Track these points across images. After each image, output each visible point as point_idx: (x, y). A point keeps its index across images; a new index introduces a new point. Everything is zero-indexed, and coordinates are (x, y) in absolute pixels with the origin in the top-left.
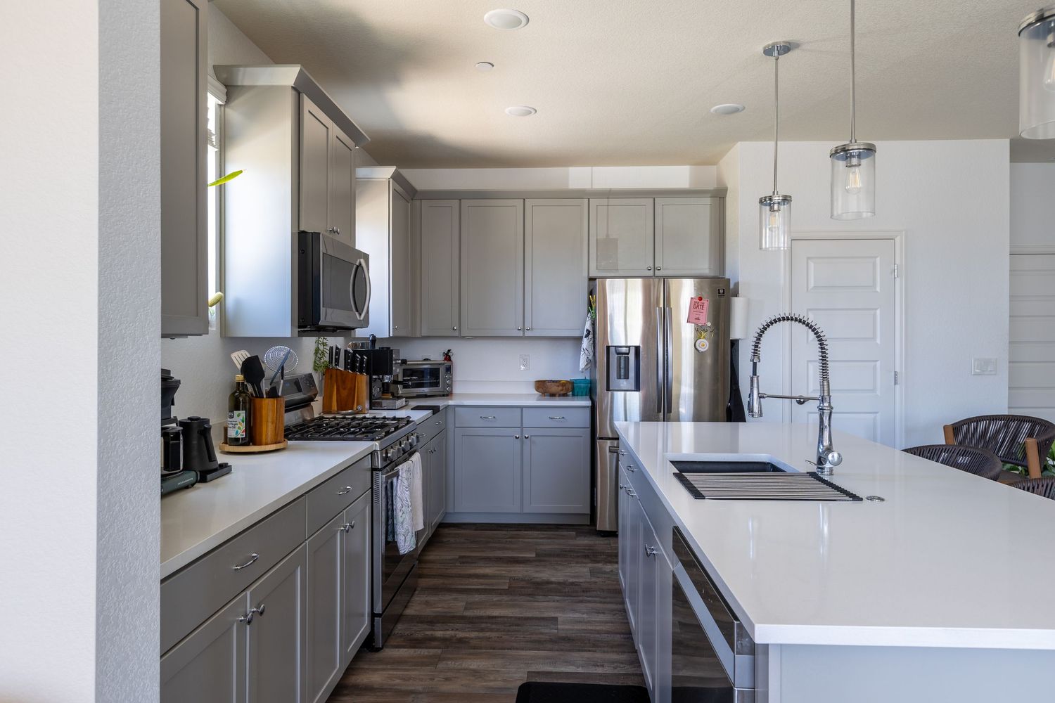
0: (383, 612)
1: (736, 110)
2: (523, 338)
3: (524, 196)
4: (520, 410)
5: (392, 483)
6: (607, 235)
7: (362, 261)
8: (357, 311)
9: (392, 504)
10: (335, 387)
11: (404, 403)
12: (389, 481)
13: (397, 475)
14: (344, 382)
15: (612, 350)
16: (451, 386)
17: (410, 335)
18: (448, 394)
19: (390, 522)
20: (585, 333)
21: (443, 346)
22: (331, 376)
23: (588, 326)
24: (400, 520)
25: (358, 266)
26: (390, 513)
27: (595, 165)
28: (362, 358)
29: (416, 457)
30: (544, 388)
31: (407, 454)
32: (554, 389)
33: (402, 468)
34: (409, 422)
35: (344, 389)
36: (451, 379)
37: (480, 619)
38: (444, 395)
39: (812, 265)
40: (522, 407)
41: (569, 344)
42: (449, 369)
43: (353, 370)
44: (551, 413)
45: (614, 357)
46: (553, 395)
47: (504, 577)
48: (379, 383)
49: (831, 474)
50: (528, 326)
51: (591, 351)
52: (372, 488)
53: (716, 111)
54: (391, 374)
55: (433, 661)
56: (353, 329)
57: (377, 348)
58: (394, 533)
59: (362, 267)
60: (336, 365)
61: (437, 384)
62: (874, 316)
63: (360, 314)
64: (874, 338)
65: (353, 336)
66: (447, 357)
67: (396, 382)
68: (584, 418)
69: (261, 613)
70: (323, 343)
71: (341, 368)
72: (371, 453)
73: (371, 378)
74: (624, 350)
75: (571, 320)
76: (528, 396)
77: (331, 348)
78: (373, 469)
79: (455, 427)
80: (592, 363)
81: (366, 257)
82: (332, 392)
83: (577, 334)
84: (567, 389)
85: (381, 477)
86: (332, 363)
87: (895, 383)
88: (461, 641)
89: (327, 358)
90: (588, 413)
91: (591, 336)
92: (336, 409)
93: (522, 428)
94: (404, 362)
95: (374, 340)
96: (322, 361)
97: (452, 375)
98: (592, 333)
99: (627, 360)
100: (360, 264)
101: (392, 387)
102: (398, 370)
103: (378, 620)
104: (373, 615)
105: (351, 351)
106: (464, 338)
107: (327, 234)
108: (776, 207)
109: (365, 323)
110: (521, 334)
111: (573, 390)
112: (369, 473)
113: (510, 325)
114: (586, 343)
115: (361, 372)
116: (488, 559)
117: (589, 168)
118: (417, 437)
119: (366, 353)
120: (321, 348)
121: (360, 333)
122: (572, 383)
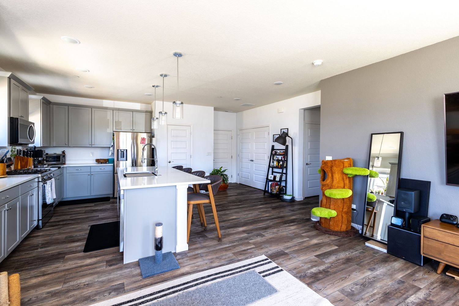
0: (42, 219)
1: (151, 95)
2: (92, 147)
3: (92, 107)
4: (90, 167)
5: (44, 186)
6: (118, 120)
7: (32, 125)
8: (30, 139)
9: (45, 191)
10: (20, 162)
11: (47, 166)
12: (44, 185)
13: (46, 183)
14: (23, 160)
15: (119, 150)
16: (65, 161)
17: (48, 146)
18: (64, 164)
19: (44, 196)
20: (111, 146)
21: (62, 149)
22: (18, 158)
23: (112, 144)
24: (47, 195)
25: (30, 127)
26: (44, 194)
27: (115, 101)
28: (31, 153)
29: (53, 179)
30: (98, 161)
31: (50, 178)
32: (102, 161)
33: (48, 182)
34: (50, 170)
35: (23, 162)
36: (65, 159)
37: (75, 219)
38: (62, 164)
39: (172, 131)
40: (90, 166)
41: (107, 149)
42: (64, 156)
43: (27, 156)
44: (101, 168)
45: (120, 152)
46: (102, 163)
47: (83, 210)
48: (37, 160)
49: (157, 173)
50: (93, 143)
51: (113, 151)
52: (38, 187)
53: (146, 94)
54: (42, 157)
55: (60, 228)
56: (28, 144)
57: (36, 150)
58: (45, 199)
59: (32, 127)
60: (19, 155)
61: (60, 161)
62: (186, 143)
63: (31, 140)
64: (186, 148)
65: (28, 146)
66: (63, 152)
67: (43, 160)
68: (111, 168)
69: (10, 209)
70: (14, 148)
71: (22, 156)
72: (38, 177)
73: (34, 159)
74: (123, 150)
75: (107, 142)
76: (94, 163)
77: (18, 150)
78: (38, 182)
79: (67, 173)
80: (113, 154)
81: (33, 124)
82: (18, 163)
83: (109, 146)
84: (106, 161)
85: (41, 184)
86: (18, 154)
87: (191, 157)
88: (69, 223)
89: (16, 153)
90: (112, 167)
91: (113, 147)
92: (20, 168)
93: (91, 172)
94: (47, 154)
95: (35, 147)
96: (14, 153)
97: (65, 158)
98: (113, 146)
99: (124, 153)
100: (31, 126)
101: (42, 162)
102: (44, 156)
103: (40, 222)
104: (38, 220)
105: (26, 151)
106: (70, 147)
107: (21, 118)
108: (155, 120)
109: (33, 142)
110: (91, 146)
111: (108, 161)
112: (37, 183)
113: (87, 143)
114: (111, 149)
115: (30, 157)
116: (79, 207)
117: (113, 101)
118: (53, 174)
119: (32, 151)
120: (14, 150)
121: (30, 145)
122: (108, 160)
